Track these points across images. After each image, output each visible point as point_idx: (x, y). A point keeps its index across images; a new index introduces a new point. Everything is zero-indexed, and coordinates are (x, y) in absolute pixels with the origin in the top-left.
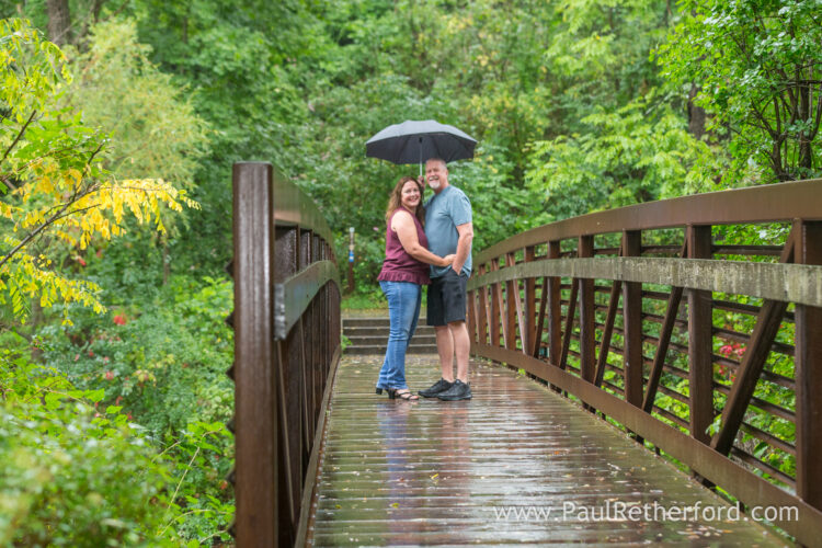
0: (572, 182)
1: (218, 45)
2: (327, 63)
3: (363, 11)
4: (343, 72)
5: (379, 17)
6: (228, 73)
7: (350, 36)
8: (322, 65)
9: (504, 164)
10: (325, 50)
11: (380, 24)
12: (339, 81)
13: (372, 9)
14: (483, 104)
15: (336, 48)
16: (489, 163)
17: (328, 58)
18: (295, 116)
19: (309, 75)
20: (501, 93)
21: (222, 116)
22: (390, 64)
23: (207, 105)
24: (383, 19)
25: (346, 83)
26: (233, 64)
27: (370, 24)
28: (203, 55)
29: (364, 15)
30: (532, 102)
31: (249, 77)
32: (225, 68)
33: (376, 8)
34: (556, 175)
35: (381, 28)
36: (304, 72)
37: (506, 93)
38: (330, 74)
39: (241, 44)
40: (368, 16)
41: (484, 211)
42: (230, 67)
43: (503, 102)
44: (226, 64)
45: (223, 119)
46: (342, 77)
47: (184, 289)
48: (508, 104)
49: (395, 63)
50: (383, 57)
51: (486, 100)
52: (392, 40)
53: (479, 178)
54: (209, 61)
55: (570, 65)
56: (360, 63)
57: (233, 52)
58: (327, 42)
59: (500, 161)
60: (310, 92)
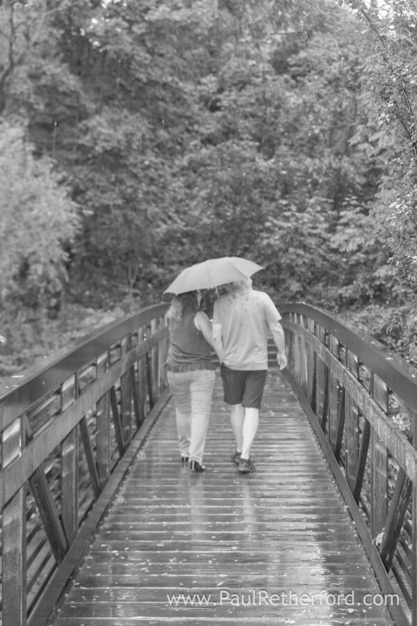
0: (367, 244)
1: (100, 129)
2: (200, 126)
3: (229, 84)
4: (212, 134)
5: (240, 90)
6: (106, 152)
7: (218, 104)
8: (196, 127)
9: (330, 212)
10: (199, 115)
11: (241, 96)
12: (208, 141)
13: (236, 82)
14: (315, 165)
15: (207, 113)
16: (318, 212)
17: (201, 121)
18: (160, 183)
19: (186, 136)
20: (329, 156)
21: (101, 184)
22: (247, 128)
23: (90, 176)
24: (243, 92)
25: (214, 142)
26: (110, 144)
27: (234, 95)
28: (88, 137)
29: (230, 87)
30: (352, 164)
31: (123, 154)
32: (103, 148)
33: (240, 82)
34: (354, 238)
35: (242, 99)
36: (182, 133)
37: (332, 157)
38: (202, 134)
39: (118, 128)
40: (233, 88)
41: (312, 251)
42: (108, 146)
43: (330, 164)
44: (105, 144)
45: (103, 187)
46: (211, 137)
47: (75, 315)
48: (334, 165)
49: (251, 128)
50: (241, 123)
51: (317, 161)
52: (249, 110)
53: (309, 225)
54: (92, 142)
55: (368, 151)
56: (225, 127)
57: (110, 135)
58: (200, 109)
59: (327, 210)
60: (186, 149)
